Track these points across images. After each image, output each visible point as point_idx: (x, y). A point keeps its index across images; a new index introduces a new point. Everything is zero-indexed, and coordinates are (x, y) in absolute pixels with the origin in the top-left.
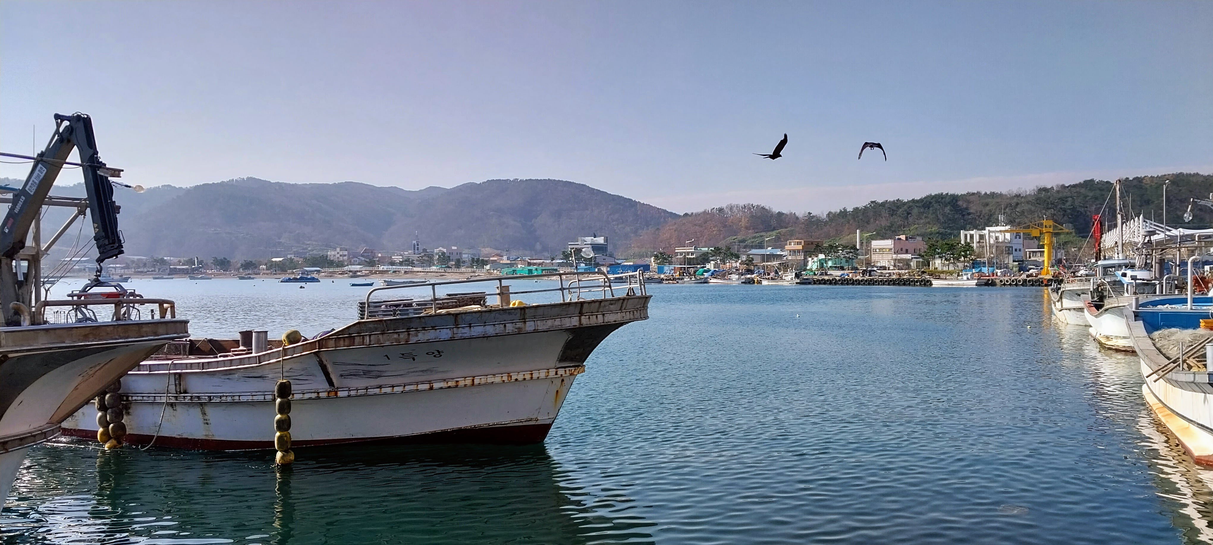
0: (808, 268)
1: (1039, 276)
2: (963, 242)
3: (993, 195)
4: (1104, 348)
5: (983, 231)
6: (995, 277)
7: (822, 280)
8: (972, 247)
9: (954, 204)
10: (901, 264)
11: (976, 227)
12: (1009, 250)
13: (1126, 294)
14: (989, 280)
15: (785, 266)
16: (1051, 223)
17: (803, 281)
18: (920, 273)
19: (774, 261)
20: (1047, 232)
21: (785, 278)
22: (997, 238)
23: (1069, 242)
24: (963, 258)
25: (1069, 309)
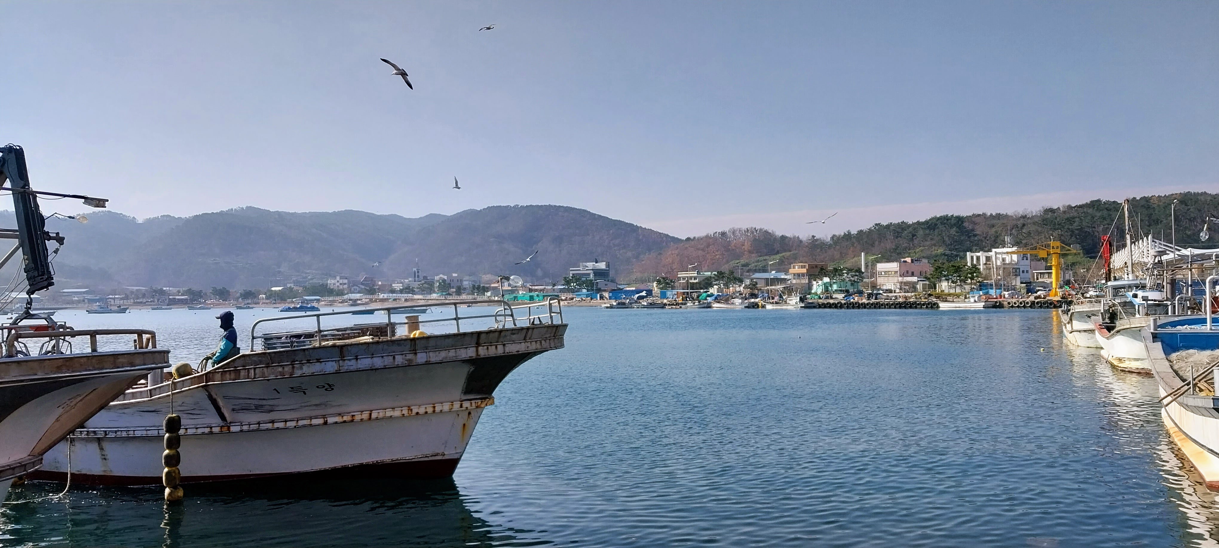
0: (813, 291)
1: (1048, 298)
2: (969, 264)
3: (999, 216)
4: (1117, 370)
5: (989, 253)
6: (1003, 299)
7: (827, 304)
8: (979, 269)
9: (960, 225)
10: (907, 287)
11: (982, 249)
12: (1016, 271)
13: (1137, 316)
14: (996, 302)
15: (789, 290)
16: (1058, 244)
17: (808, 305)
18: (926, 296)
19: (778, 284)
20: (1054, 253)
21: (790, 302)
22: (1004, 260)
23: (1077, 263)
24: (969, 281)
25: (1080, 331)
